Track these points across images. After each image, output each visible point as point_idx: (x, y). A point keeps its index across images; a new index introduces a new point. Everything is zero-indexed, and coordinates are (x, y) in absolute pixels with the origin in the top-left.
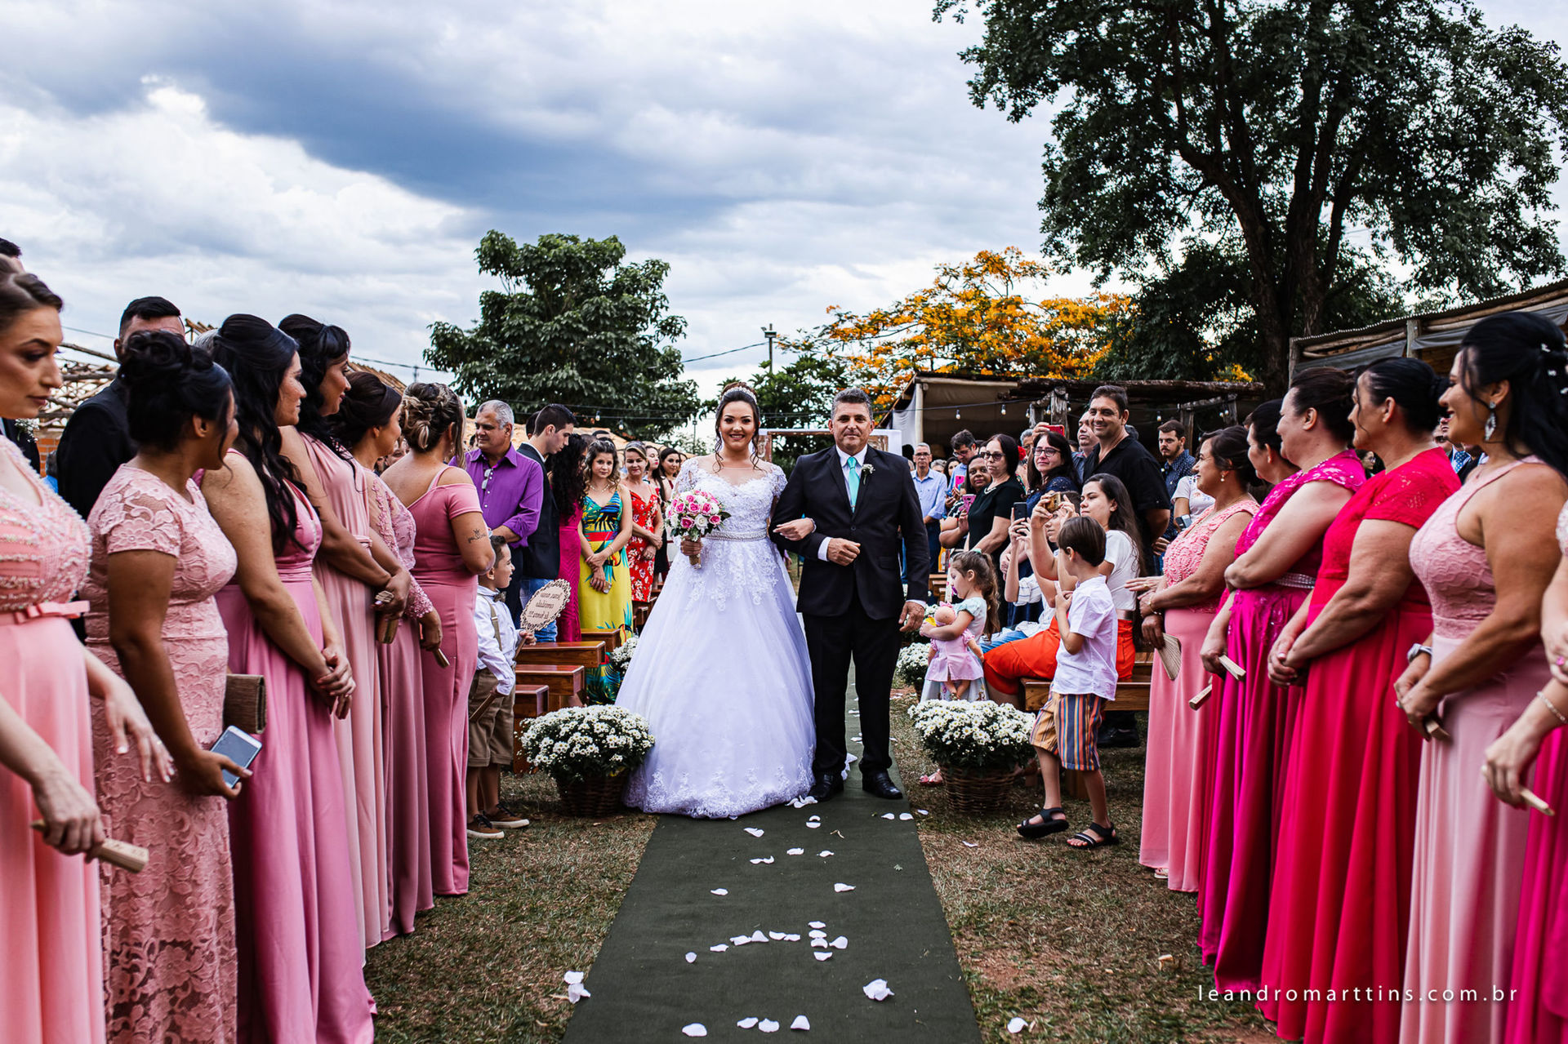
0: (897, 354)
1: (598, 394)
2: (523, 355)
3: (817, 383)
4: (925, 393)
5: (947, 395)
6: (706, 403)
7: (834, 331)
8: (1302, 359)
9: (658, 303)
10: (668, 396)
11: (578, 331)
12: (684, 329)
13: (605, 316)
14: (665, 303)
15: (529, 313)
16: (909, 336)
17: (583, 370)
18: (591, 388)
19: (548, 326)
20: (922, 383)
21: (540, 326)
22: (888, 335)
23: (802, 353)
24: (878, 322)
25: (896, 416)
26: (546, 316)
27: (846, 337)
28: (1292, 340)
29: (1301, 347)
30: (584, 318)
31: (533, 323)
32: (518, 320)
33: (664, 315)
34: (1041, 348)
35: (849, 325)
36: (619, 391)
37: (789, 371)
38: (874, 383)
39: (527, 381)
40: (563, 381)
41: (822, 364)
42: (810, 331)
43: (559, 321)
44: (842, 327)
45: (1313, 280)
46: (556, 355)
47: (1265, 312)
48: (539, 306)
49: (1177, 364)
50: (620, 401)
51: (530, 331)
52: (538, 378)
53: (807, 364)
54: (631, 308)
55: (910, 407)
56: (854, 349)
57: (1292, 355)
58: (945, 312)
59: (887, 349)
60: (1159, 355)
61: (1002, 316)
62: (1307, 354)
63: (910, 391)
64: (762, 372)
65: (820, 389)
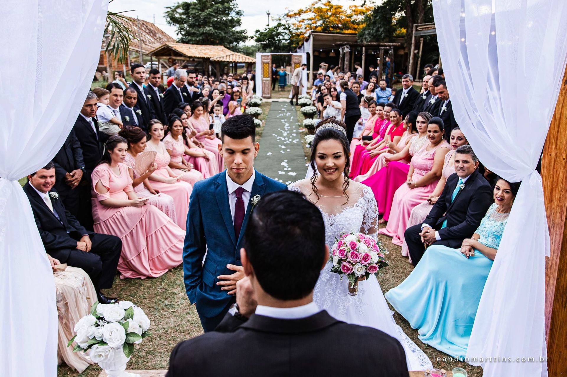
0: (307, 22)
1: (219, 34)
2: (196, 22)
3: (283, 31)
4: (313, 38)
5: (320, 38)
6: (251, 37)
7: (287, 15)
8: (417, 30)
9: (235, 6)
10: (239, 35)
11: (212, 15)
12: (243, 14)
13: (220, 11)
14: (237, 6)
15: (197, 9)
16: (310, 17)
17: (215, 28)
18: (216, 33)
19: (203, 14)
20: (312, 34)
21: (201, 13)
22: (303, 16)
23: (278, 22)
24: (300, 13)
25: (305, 43)
26: (202, 10)
27: (290, 16)
28: (414, 25)
29: (417, 27)
30: (214, 11)
31: (198, 12)
32: (194, 12)
33: (237, 10)
34: (347, 22)
35: (292, 13)
36: (225, 33)
37: (275, 27)
38: (299, 31)
39: (198, 30)
40: (208, 31)
41: (284, 25)
42: (280, 15)
43: (206, 12)
44: (290, 14)
45: (422, 6)
46: (206, 23)
47: (408, 16)
48: (200, 7)
49: (383, 31)
50: (225, 37)
51: (198, 15)
52: (201, 30)
53: (279, 25)
54: (227, 8)
55: (309, 41)
56: (293, 21)
57: (414, 29)
58: (319, 10)
59: (303, 21)
60: (378, 28)
61: (336, 12)
62: (418, 29)
63: (309, 36)
64: (267, 27)
65: (283, 33)
